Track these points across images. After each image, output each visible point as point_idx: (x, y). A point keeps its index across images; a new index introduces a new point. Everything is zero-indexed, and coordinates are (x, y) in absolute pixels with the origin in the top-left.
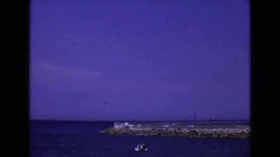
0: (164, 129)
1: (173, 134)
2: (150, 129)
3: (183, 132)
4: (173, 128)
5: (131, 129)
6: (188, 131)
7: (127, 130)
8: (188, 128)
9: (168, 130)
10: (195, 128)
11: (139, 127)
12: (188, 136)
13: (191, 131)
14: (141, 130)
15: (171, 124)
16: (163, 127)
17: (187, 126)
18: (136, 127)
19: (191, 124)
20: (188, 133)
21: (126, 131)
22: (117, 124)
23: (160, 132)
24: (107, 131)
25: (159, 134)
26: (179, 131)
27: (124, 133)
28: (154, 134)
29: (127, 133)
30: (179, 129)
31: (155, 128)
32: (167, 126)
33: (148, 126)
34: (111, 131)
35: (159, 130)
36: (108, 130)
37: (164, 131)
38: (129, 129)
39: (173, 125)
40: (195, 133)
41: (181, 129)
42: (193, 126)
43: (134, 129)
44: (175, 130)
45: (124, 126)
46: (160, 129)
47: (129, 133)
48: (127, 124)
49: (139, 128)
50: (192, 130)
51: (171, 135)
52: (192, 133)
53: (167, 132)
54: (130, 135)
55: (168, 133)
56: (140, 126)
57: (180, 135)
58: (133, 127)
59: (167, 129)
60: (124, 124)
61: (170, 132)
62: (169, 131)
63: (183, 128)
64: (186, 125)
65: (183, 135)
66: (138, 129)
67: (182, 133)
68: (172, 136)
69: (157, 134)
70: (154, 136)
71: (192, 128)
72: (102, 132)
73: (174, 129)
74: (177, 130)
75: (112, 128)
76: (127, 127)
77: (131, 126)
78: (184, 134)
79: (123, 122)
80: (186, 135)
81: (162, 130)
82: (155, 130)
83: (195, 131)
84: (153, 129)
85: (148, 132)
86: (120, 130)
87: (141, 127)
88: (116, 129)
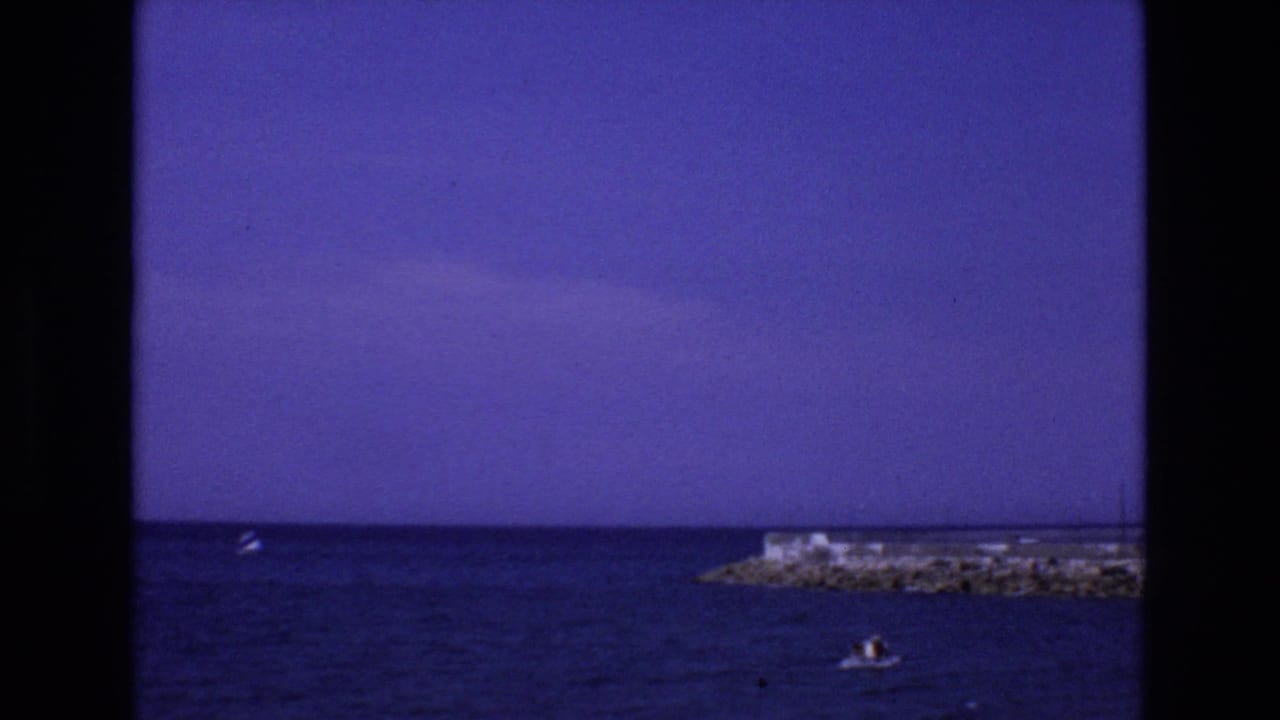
0: (987, 561)
1: (1026, 588)
2: (925, 564)
3: (1069, 576)
4: (1025, 556)
5: (842, 561)
6: (1095, 571)
7: (822, 569)
8: (1090, 557)
9: (1005, 567)
10: (1121, 555)
11: (873, 553)
12: (1090, 592)
13: (1106, 572)
14: (883, 565)
15: (1018, 537)
16: (981, 553)
17: (1088, 546)
18: (860, 553)
19: (1108, 540)
20: (1095, 583)
21: (817, 573)
22: (776, 542)
23: (969, 574)
24: (729, 572)
25: (966, 585)
26: (1052, 571)
27: (807, 584)
28: (939, 585)
29: (822, 583)
30: (1053, 562)
31: (948, 559)
32: (1001, 547)
33: (915, 548)
34: (746, 572)
35: (965, 567)
36: (737, 567)
37: (984, 569)
38: (832, 564)
39: (1024, 541)
40: (1121, 577)
41: (1061, 561)
42: (1112, 548)
43: (853, 565)
44: (1035, 566)
45: (810, 548)
46: (970, 560)
47: (831, 581)
48: (820, 539)
49: (876, 560)
50: (1112, 563)
51: (1018, 589)
52: (1108, 579)
53: (998, 574)
54: (833, 589)
55: (1002, 581)
56: (878, 547)
57: (1055, 587)
58: (849, 554)
59: (998, 560)
60: (806, 541)
61: (1015, 576)
62: (1007, 572)
63: (1067, 558)
64: (1080, 541)
65: (1069, 589)
66: (871, 564)
67: (1065, 581)
68: (1022, 593)
69: (956, 583)
70: (941, 592)
71: (1107, 556)
72: (709, 576)
73: (1029, 563)
74: (1042, 568)
75: (753, 560)
76: (823, 555)
77: (840, 549)
78: (1074, 582)
79: (806, 531)
80: (1084, 586)
81: (977, 567)
82: (947, 565)
83: (1122, 570)
84: (940, 564)
85: (918, 575)
86: (791, 569)
87: (885, 554)
88: (775, 562)
